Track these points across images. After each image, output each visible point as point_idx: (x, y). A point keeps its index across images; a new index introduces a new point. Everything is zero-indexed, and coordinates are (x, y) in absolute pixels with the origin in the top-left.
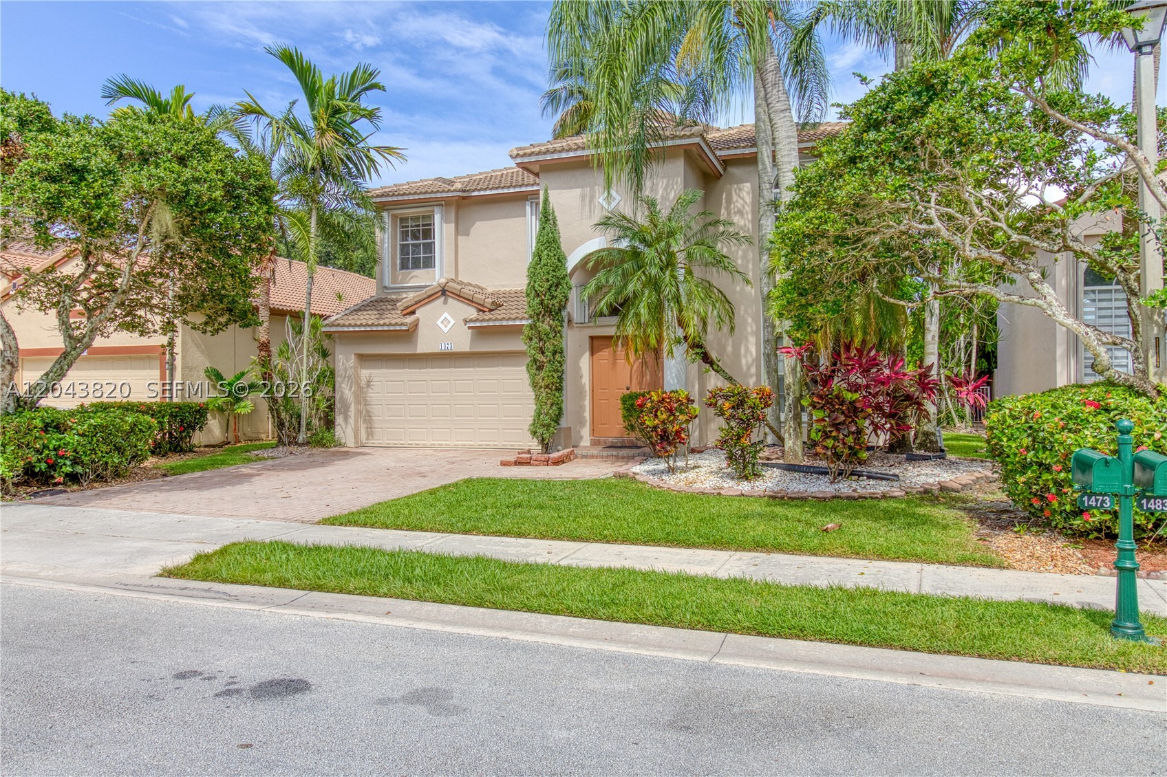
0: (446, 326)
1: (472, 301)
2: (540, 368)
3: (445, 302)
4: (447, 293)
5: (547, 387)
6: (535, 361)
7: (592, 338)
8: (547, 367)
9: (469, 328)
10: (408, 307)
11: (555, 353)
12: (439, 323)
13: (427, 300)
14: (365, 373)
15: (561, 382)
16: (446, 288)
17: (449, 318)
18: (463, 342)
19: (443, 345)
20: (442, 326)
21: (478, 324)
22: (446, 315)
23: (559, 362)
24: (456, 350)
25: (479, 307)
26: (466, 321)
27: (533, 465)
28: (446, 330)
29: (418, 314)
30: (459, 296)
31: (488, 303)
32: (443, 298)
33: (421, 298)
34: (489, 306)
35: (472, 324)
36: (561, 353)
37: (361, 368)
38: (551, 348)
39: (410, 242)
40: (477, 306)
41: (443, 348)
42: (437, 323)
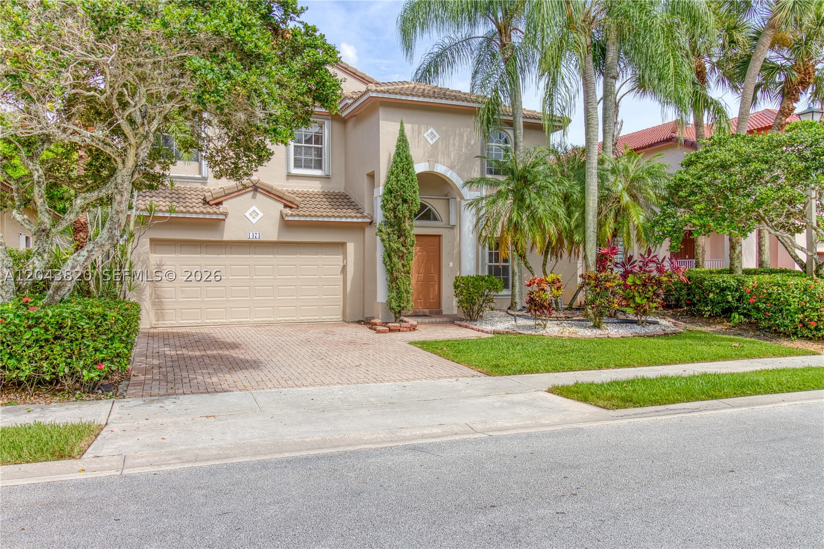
0: (254, 218)
1: (282, 198)
3: (254, 197)
4: (259, 190)
10: (217, 198)
12: (247, 214)
13: (237, 194)
14: (155, 258)
16: (258, 185)
17: (258, 211)
18: (272, 233)
19: (251, 234)
20: (250, 218)
22: (254, 208)
24: (263, 239)
25: (288, 204)
28: (254, 221)
29: (225, 204)
30: (270, 193)
31: (297, 201)
32: (251, 194)
33: (231, 191)
37: (151, 253)
40: (286, 202)
41: (251, 237)
42: (246, 214)
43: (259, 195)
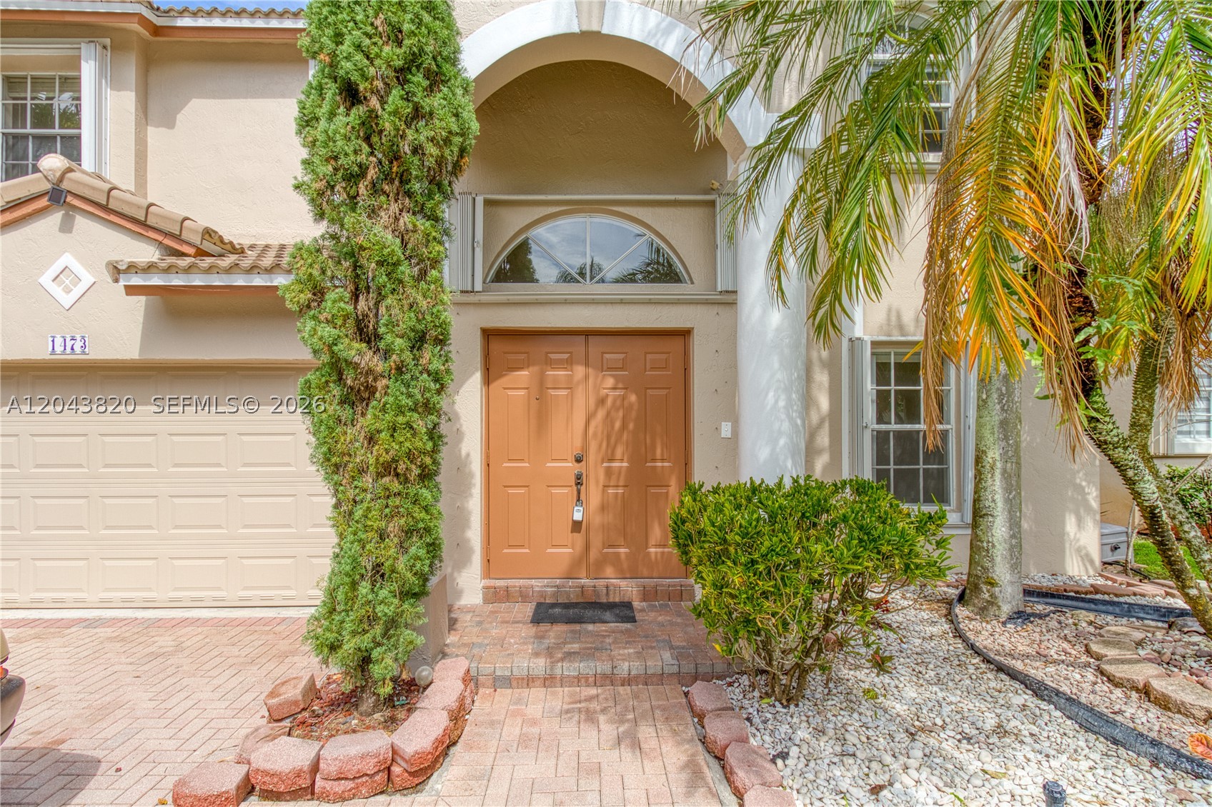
0: (68, 291)
1: (143, 224)
2: (359, 396)
3: (66, 227)
4: (69, 199)
5: (388, 469)
6: (337, 367)
7: (489, 335)
8: (390, 392)
9: (131, 290)
11: (419, 341)
12: (46, 280)
13: (9, 218)
15: (435, 450)
16: (65, 185)
17: (78, 269)
18: (122, 336)
19: (59, 341)
20: (56, 290)
21: (156, 280)
22: (67, 259)
23: (436, 377)
24: (94, 354)
25: (168, 242)
26: (116, 271)
27: (325, 797)
28: (67, 301)
30: (105, 208)
31: (193, 230)
32: (56, 217)
34: (196, 240)
35: (136, 280)
36: (441, 341)
38: (407, 321)
39: (28, 130)
40: (160, 238)
41: (59, 349)
42: (42, 280)
43: (81, 222)
